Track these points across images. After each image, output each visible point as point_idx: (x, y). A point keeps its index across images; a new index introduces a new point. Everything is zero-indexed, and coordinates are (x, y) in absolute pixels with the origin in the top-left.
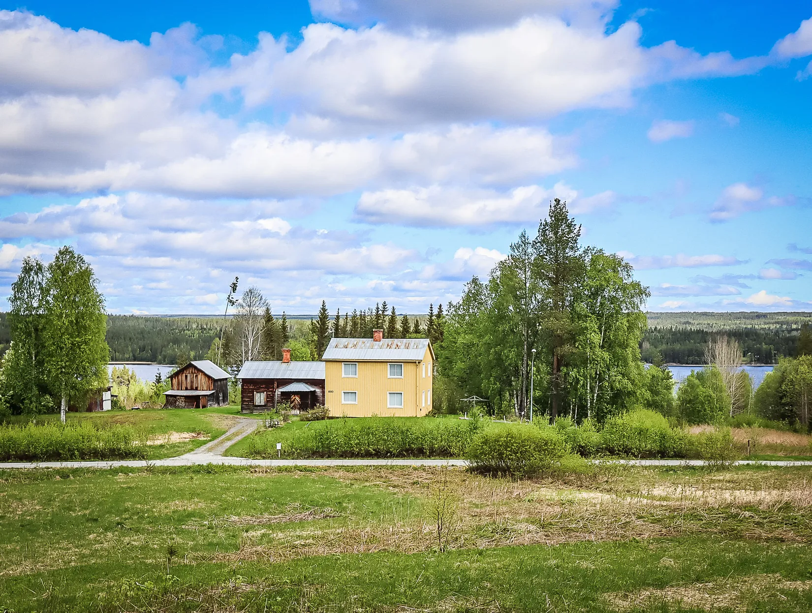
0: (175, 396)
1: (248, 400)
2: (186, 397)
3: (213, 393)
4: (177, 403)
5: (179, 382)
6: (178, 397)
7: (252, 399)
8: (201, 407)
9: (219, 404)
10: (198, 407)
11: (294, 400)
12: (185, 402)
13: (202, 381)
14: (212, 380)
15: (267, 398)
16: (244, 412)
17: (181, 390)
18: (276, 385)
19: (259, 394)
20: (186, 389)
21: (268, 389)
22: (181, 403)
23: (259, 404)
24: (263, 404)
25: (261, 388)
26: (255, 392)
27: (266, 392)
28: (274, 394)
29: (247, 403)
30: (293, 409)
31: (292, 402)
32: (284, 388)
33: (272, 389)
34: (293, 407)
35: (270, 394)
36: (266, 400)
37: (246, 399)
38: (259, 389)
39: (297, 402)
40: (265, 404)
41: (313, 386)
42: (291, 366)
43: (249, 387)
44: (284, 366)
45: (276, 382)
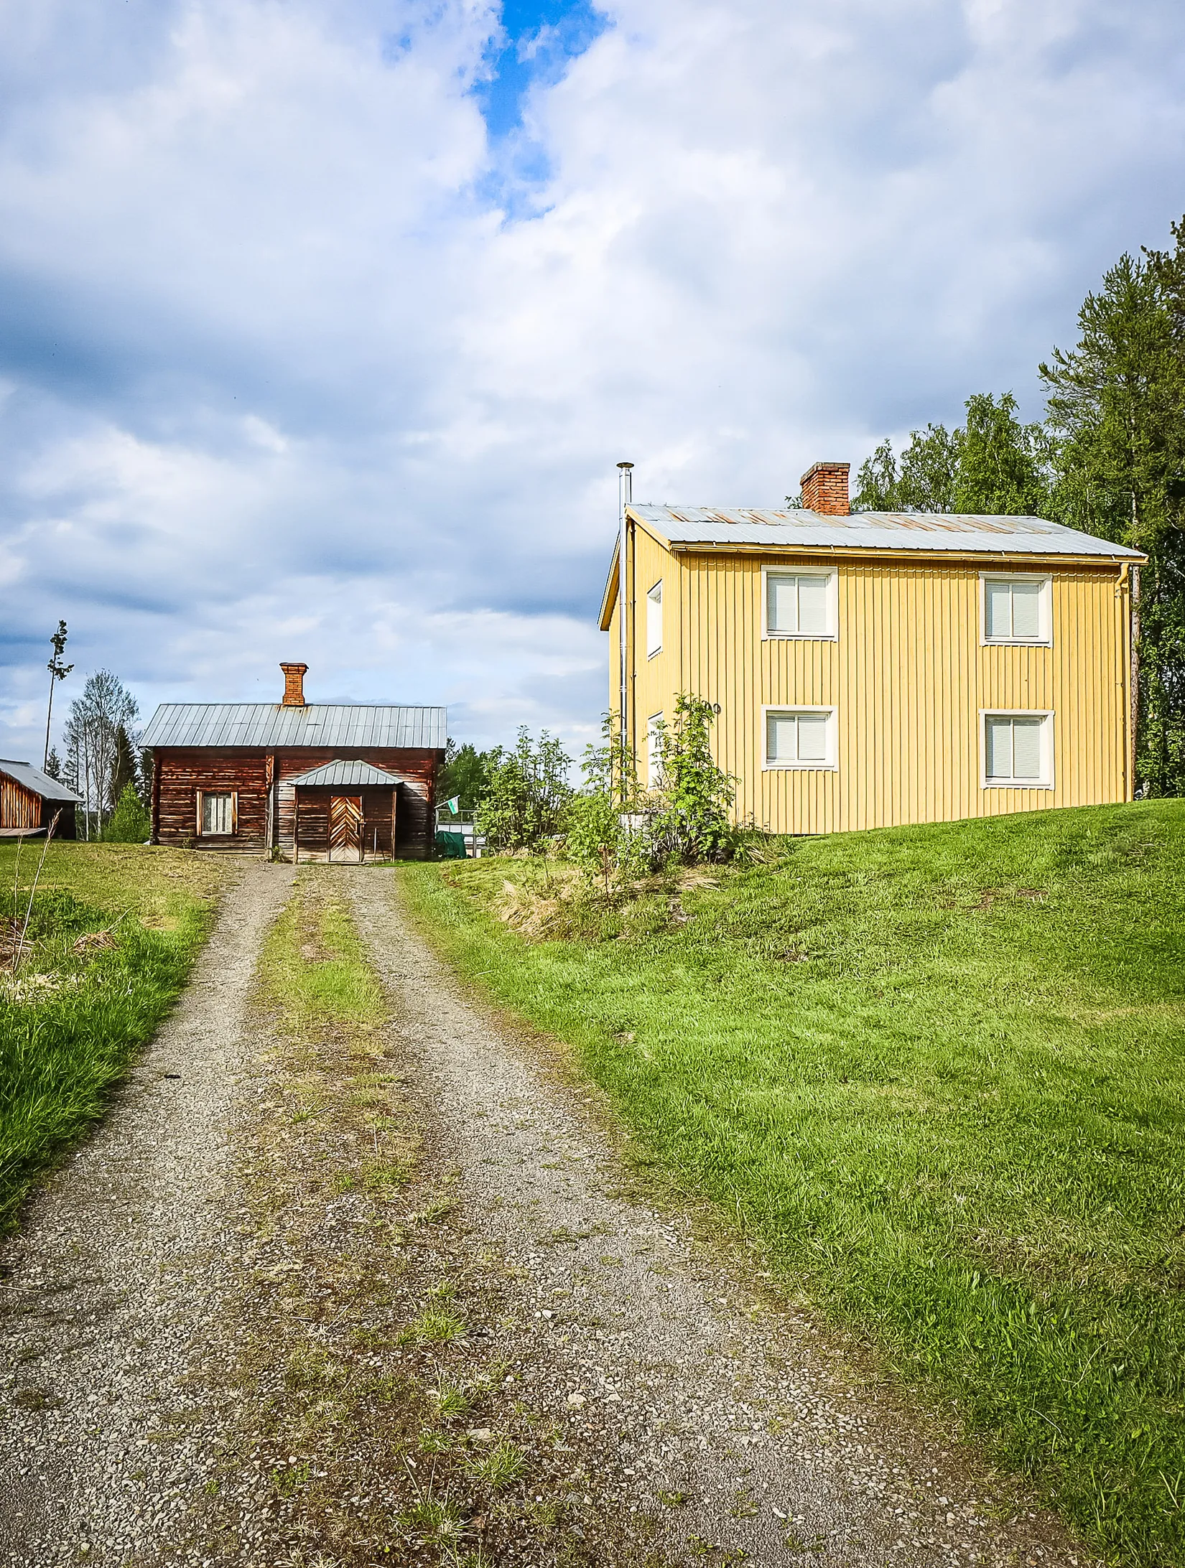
1: (175, 821)
7: (189, 816)
11: (342, 816)
13: (13, 804)
14: (37, 801)
15: (240, 810)
18: (270, 769)
19: (212, 800)
21: (244, 781)
23: (214, 834)
24: (229, 830)
25: (218, 779)
26: (198, 793)
27: (238, 791)
28: (263, 799)
29: (173, 830)
30: (339, 845)
31: (335, 824)
32: (304, 776)
33: (257, 784)
34: (339, 838)
35: (250, 799)
36: (238, 818)
37: (170, 817)
38: (214, 782)
39: (352, 820)
40: (234, 832)
41: (397, 772)
42: (313, 715)
43: (180, 777)
44: (291, 713)
45: (271, 760)
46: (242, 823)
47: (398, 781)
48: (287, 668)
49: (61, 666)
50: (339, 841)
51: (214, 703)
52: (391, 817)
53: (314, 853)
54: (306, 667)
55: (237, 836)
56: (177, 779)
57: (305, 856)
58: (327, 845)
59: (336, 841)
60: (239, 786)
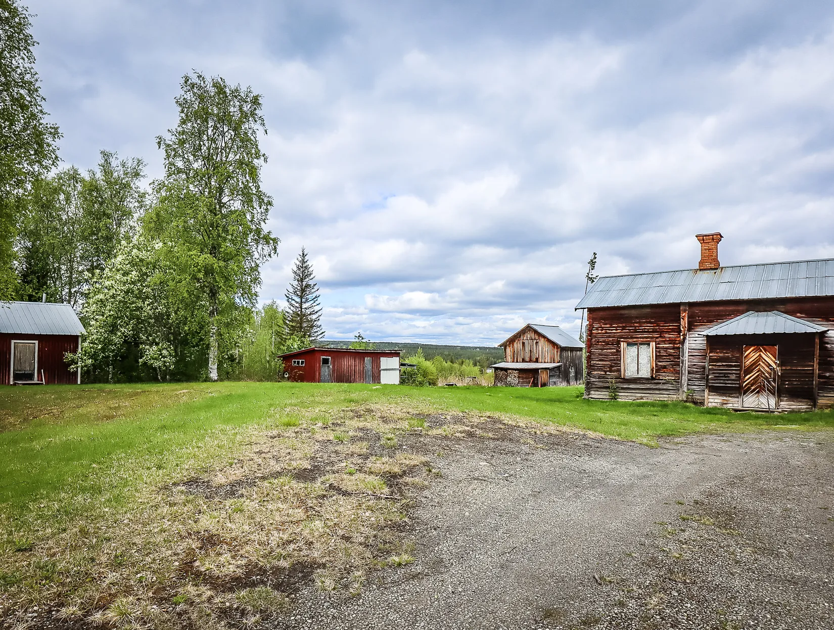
0: (506, 370)
1: (604, 366)
2: (521, 371)
3: (559, 367)
4: (509, 379)
5: (514, 352)
6: (509, 371)
7: (615, 363)
8: (540, 386)
9: (568, 382)
10: (535, 384)
11: (755, 364)
12: (519, 377)
13: (544, 350)
14: (558, 348)
15: (658, 357)
16: (595, 394)
17: (517, 362)
18: (684, 323)
19: (634, 349)
20: (524, 361)
21: (661, 333)
22: (513, 379)
23: (636, 376)
24: (645, 373)
25: (639, 332)
26: (622, 343)
27: (656, 342)
28: (679, 348)
29: (602, 373)
30: (752, 392)
31: (749, 371)
32: (716, 327)
33: (672, 336)
34: (752, 386)
35: (667, 348)
36: (656, 364)
37: (600, 363)
38: (635, 335)
39: (767, 369)
40: (652, 376)
41: (819, 321)
42: (727, 275)
43: (608, 331)
44: (706, 276)
45: (684, 315)
46: (659, 369)
47: (822, 329)
48: (702, 238)
49: (593, 276)
50: (753, 388)
51: (641, 273)
52: (813, 366)
53: (725, 398)
54: (722, 237)
55: (655, 379)
56: (606, 333)
57: (716, 401)
58: (739, 390)
59: (749, 388)
60: (657, 338)
